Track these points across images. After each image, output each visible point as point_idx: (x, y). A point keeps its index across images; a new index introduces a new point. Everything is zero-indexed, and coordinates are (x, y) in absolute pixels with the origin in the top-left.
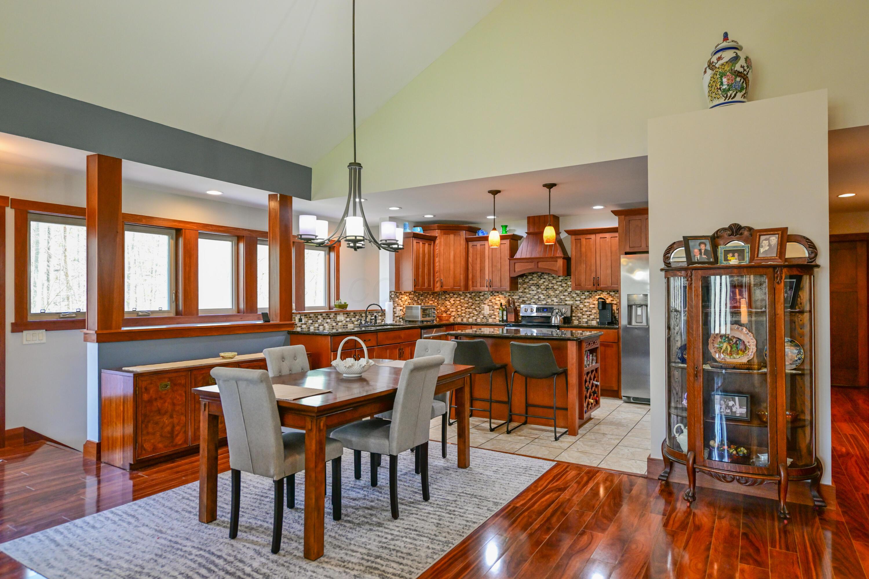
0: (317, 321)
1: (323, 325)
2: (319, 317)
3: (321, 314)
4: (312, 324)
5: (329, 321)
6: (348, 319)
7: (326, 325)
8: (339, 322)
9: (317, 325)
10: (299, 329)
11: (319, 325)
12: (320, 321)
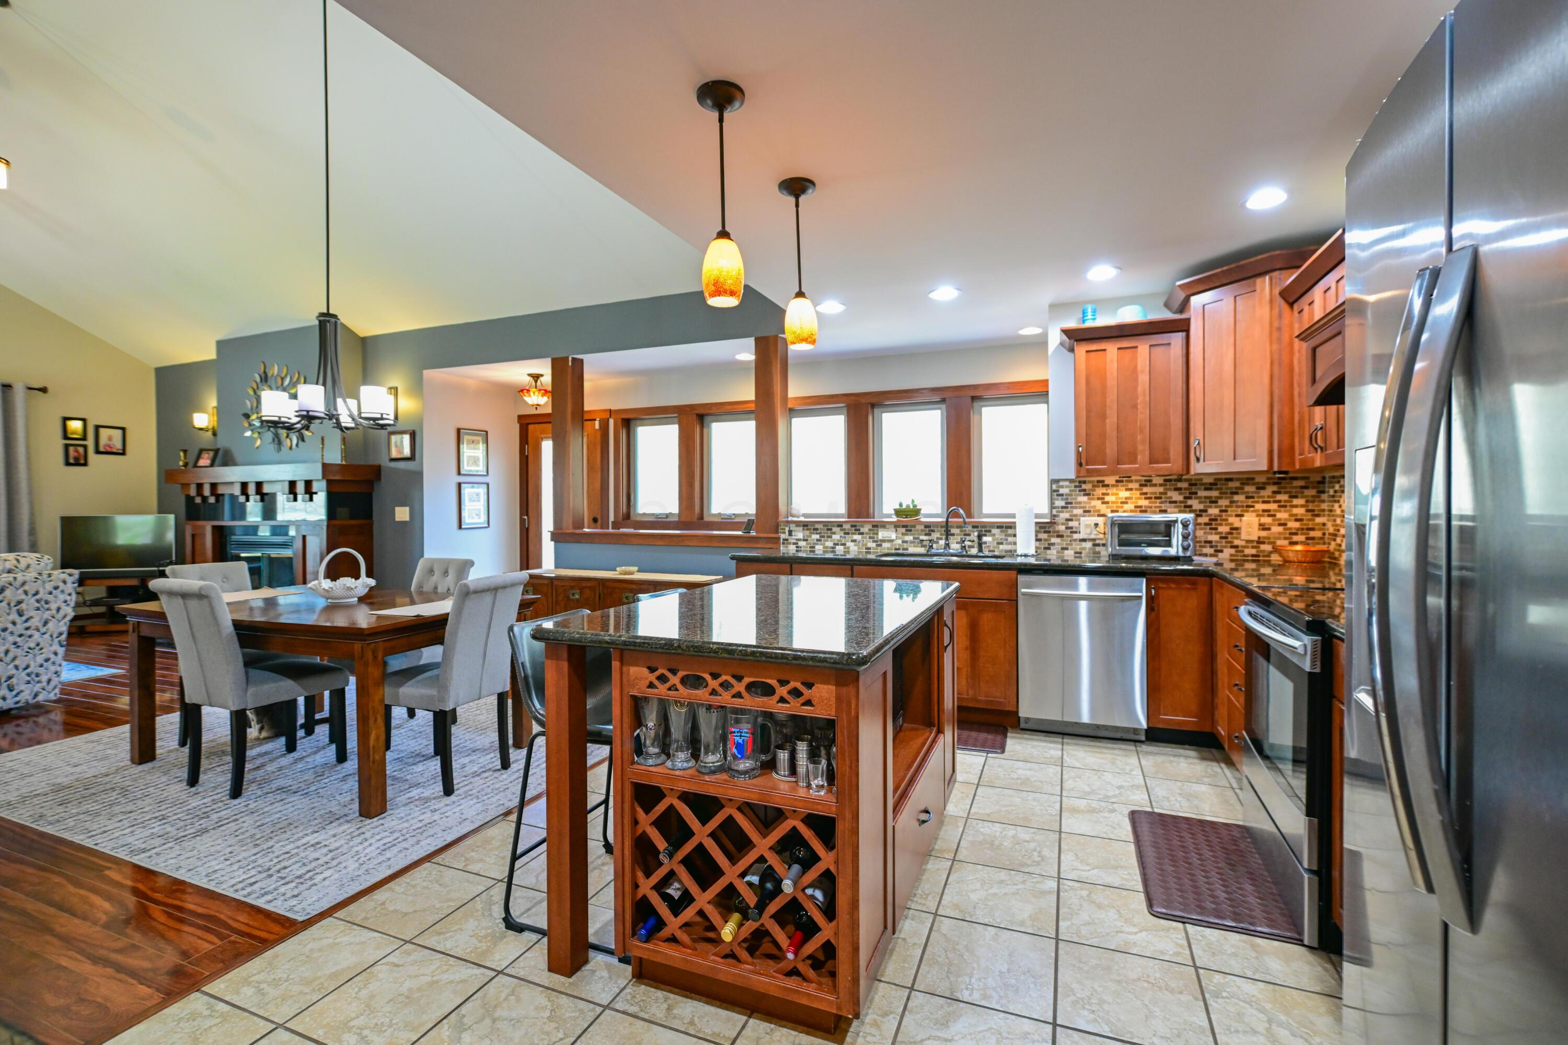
0: (831, 537)
1: (844, 544)
2: (835, 529)
3: (840, 525)
4: (818, 540)
5: (857, 537)
6: (909, 538)
7: (849, 544)
8: (884, 541)
9: (829, 544)
10: (792, 549)
11: (835, 544)
12: (836, 537)
